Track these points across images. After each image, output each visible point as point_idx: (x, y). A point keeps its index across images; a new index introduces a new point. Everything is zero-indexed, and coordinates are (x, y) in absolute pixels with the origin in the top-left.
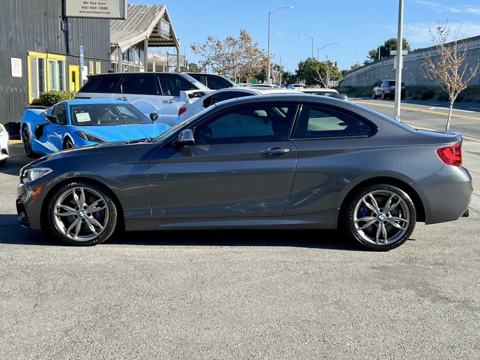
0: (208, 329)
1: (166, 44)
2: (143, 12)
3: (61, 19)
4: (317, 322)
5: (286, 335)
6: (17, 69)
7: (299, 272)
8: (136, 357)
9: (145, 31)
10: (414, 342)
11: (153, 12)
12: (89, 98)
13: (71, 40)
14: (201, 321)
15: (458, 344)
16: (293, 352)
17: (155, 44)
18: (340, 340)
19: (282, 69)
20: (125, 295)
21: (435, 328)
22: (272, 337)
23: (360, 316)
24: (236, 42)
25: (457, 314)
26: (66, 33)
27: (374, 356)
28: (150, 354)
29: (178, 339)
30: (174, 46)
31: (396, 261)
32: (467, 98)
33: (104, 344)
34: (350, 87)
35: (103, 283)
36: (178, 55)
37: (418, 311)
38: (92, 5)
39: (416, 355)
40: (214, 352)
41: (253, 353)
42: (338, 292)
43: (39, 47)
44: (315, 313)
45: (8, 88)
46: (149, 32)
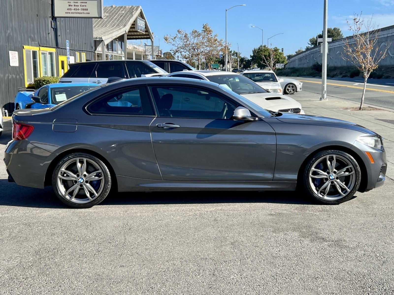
0: (122, 267)
1: (142, 37)
2: (123, 12)
3: (51, 19)
4: (213, 259)
5: (184, 270)
6: (14, 60)
7: (210, 219)
8: (58, 290)
9: (124, 27)
10: (286, 274)
11: (131, 11)
12: (71, 82)
13: (59, 36)
14: (119, 260)
15: (321, 276)
16: (186, 284)
17: (134, 37)
18: (227, 274)
19: (239, 55)
20: (65, 240)
21: (307, 263)
22: (173, 272)
23: (249, 254)
24: (200, 34)
25: (328, 251)
26: (56, 30)
27: (250, 286)
28: (70, 288)
29: (96, 275)
30: (149, 38)
31: (291, 208)
32: (386, 75)
33: (35, 280)
34: (293, 68)
35: (50, 231)
36: (152, 46)
37: (297, 249)
38: (75, 7)
39: (284, 285)
40: (122, 285)
41: (153, 285)
42: (237, 235)
43: (32, 42)
44: (213, 252)
45: (7, 75)
46: (127, 28)
